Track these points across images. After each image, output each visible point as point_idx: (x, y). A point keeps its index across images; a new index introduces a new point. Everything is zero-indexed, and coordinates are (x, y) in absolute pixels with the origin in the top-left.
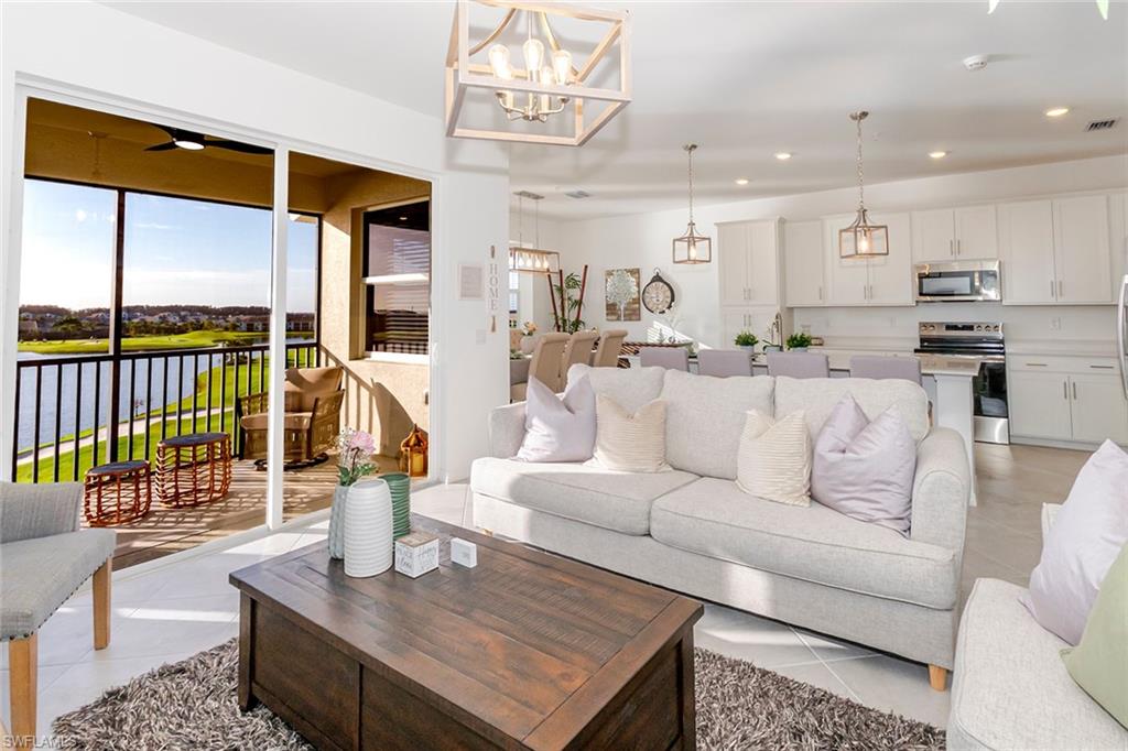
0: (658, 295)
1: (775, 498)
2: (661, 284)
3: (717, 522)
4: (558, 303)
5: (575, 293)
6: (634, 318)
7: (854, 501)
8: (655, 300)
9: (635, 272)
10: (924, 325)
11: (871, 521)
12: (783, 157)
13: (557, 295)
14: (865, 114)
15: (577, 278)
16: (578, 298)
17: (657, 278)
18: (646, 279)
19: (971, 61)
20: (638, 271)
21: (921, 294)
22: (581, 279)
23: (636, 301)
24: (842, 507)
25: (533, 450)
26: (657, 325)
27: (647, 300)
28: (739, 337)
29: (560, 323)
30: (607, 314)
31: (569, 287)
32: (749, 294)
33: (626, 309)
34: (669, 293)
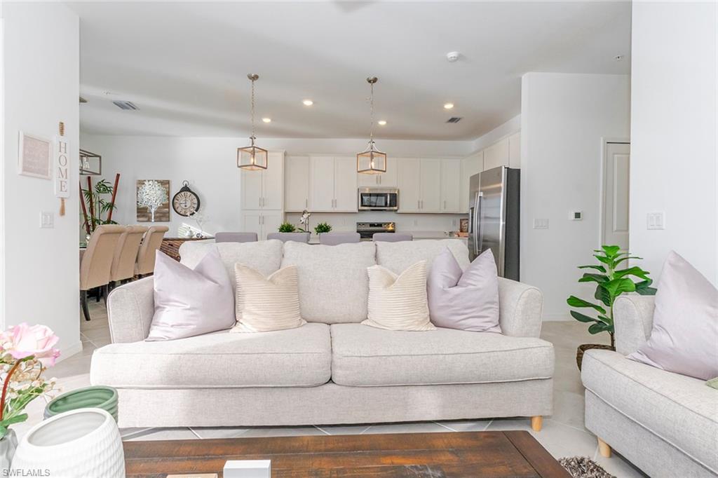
0: (186, 202)
1: (412, 328)
2: (189, 193)
3: (400, 356)
4: (87, 206)
5: (107, 198)
6: (164, 219)
7: (470, 319)
8: (183, 206)
9: (165, 183)
10: (359, 224)
11: (484, 330)
12: (308, 103)
13: (86, 199)
14: (375, 80)
15: (107, 185)
16: (110, 201)
17: (186, 189)
18: (175, 189)
19: (452, 54)
20: (168, 182)
21: (362, 206)
22: (113, 185)
23: (167, 206)
24: (462, 325)
25: (172, 326)
26: (185, 225)
27: (177, 206)
28: (283, 226)
29: (90, 223)
30: (138, 216)
31: (99, 191)
32: (262, 202)
33: (156, 212)
34: (196, 201)
